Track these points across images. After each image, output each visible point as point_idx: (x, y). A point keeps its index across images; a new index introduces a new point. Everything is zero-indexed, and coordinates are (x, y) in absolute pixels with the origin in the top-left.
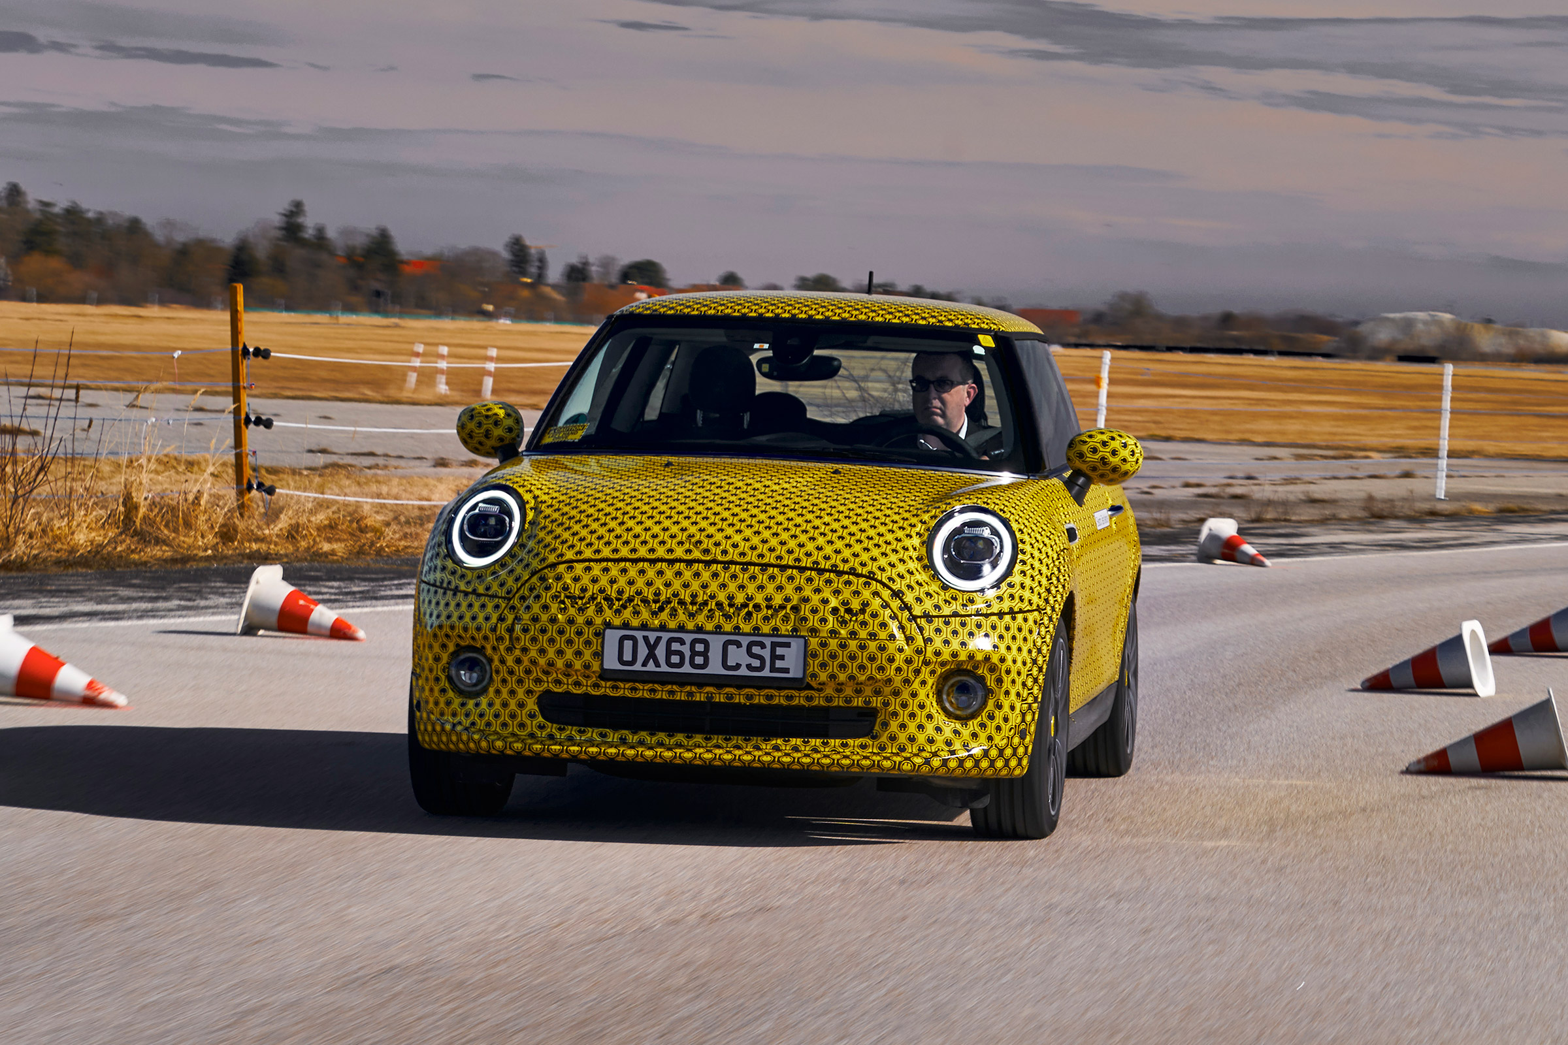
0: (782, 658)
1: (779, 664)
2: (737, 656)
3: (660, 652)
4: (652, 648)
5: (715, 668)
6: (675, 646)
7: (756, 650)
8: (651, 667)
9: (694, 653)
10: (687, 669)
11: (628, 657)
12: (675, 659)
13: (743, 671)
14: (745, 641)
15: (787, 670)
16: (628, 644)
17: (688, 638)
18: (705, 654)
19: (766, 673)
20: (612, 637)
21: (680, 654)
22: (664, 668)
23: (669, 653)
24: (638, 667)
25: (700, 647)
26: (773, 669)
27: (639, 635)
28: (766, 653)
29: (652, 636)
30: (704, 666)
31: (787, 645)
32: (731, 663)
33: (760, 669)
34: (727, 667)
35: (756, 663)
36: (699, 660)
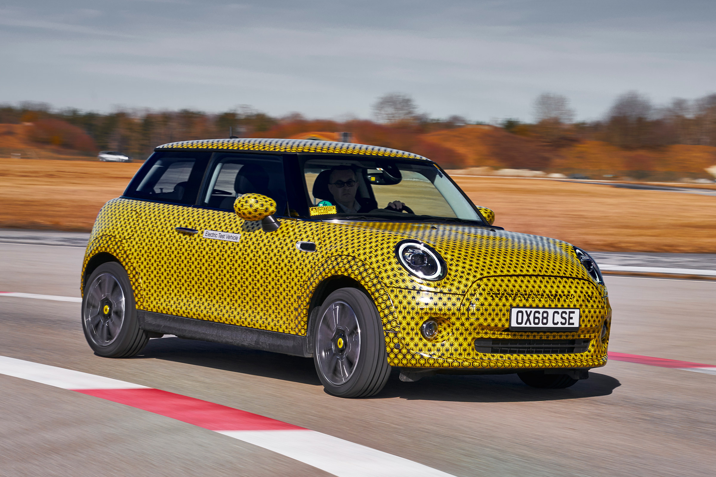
0: (572, 318)
1: (571, 321)
2: (558, 319)
3: (531, 318)
4: (528, 316)
5: (550, 325)
6: (537, 315)
7: (564, 315)
8: (528, 325)
9: (543, 318)
10: (540, 325)
11: (520, 321)
12: (537, 321)
13: (559, 325)
14: (560, 311)
15: (573, 324)
16: (520, 314)
17: (541, 311)
18: (547, 318)
19: (567, 325)
20: (514, 311)
21: (538, 318)
22: (533, 325)
23: (535, 318)
24: (523, 325)
25: (545, 315)
26: (569, 324)
27: (524, 310)
28: (567, 316)
29: (529, 310)
30: (546, 324)
31: (573, 312)
32: (555, 322)
33: (565, 324)
34: (554, 324)
35: (564, 321)
36: (545, 321)
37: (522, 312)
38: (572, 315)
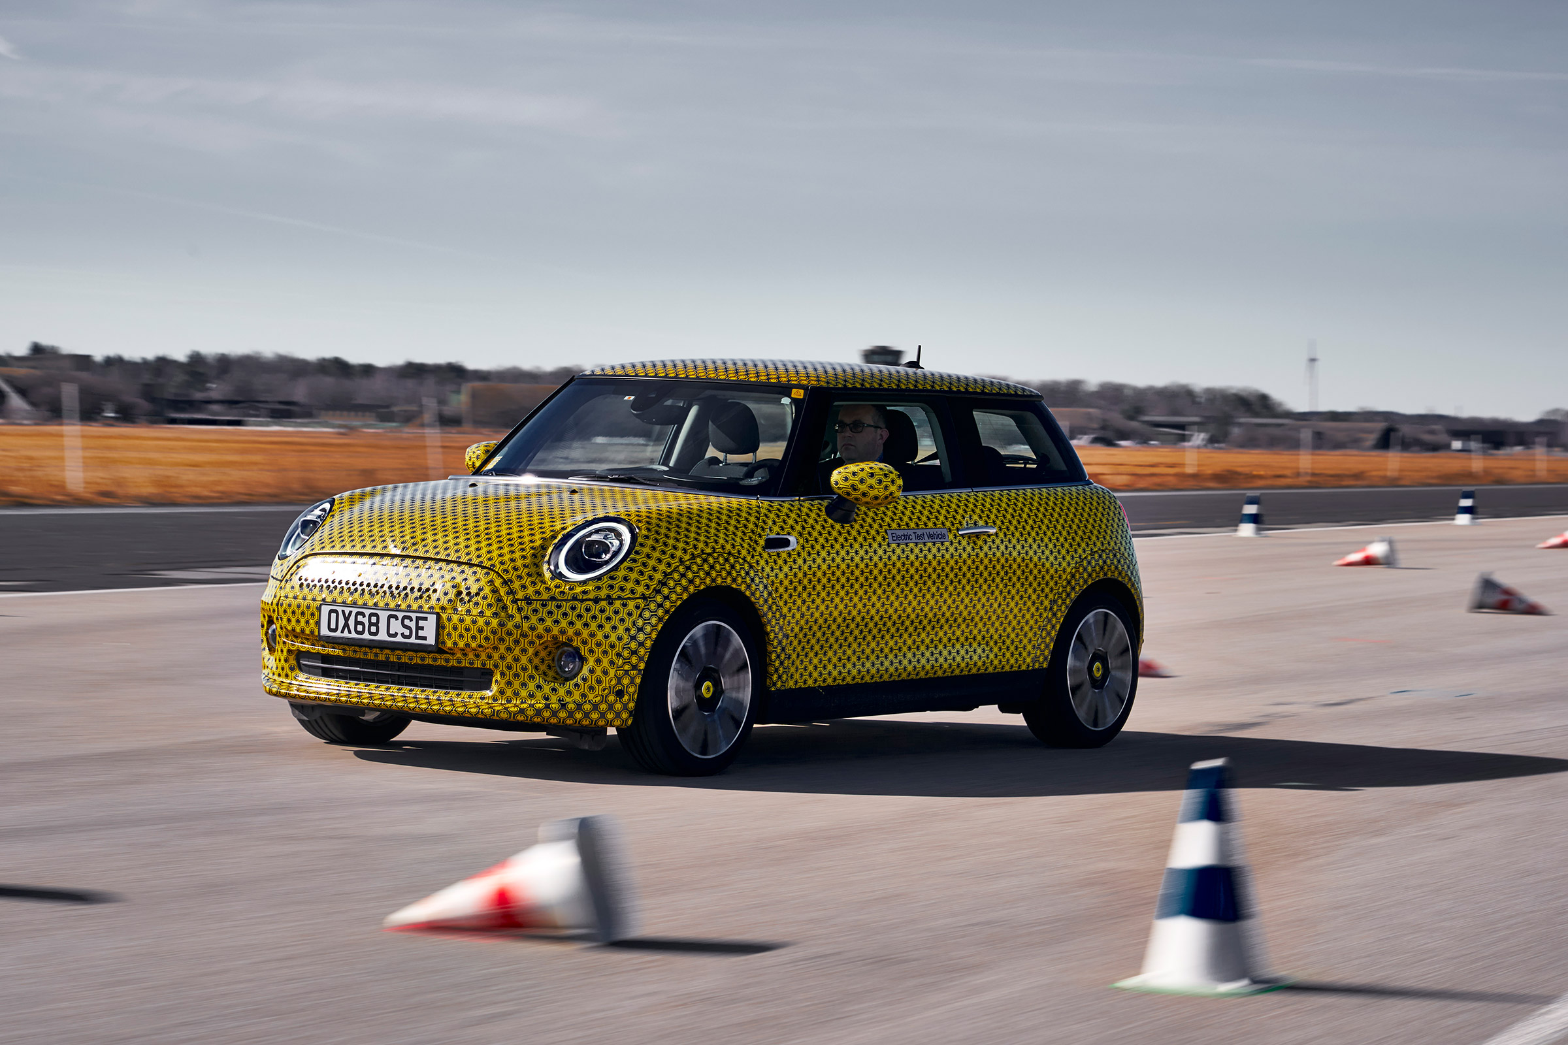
0: (422, 628)
1: (421, 633)
2: (396, 626)
3: (351, 623)
4: (347, 619)
5: (383, 636)
6: (360, 618)
7: (407, 622)
8: (346, 634)
9: (371, 624)
10: (366, 636)
11: (333, 626)
12: (360, 628)
13: (399, 639)
14: (400, 615)
15: (425, 638)
16: (333, 615)
17: (367, 612)
18: (376, 624)
19: (413, 640)
20: (325, 610)
21: (362, 624)
22: (354, 635)
23: (357, 623)
24: (338, 634)
25: (374, 620)
26: (417, 637)
27: (339, 609)
28: (413, 625)
29: (347, 610)
30: (376, 634)
31: (425, 619)
32: (392, 632)
33: (409, 637)
34: (390, 635)
35: (407, 632)
36: (373, 629)
37: (336, 612)
38: (421, 623)
